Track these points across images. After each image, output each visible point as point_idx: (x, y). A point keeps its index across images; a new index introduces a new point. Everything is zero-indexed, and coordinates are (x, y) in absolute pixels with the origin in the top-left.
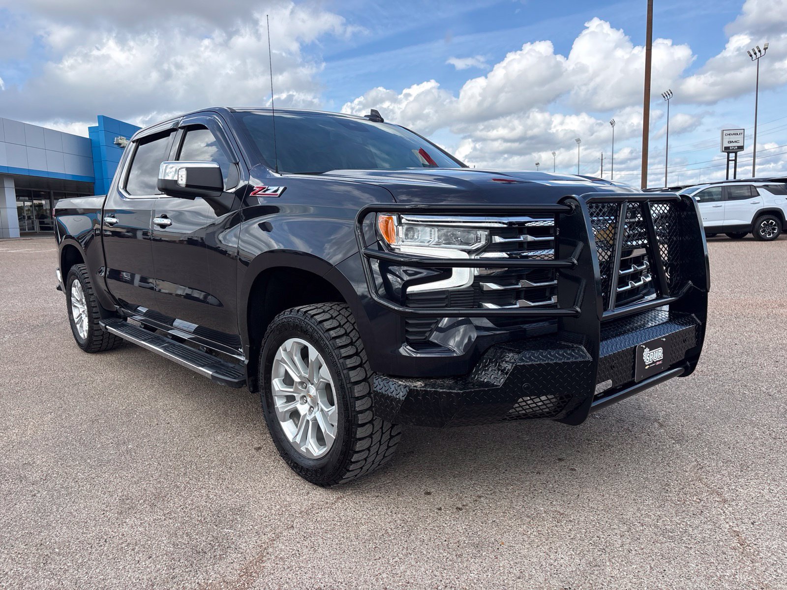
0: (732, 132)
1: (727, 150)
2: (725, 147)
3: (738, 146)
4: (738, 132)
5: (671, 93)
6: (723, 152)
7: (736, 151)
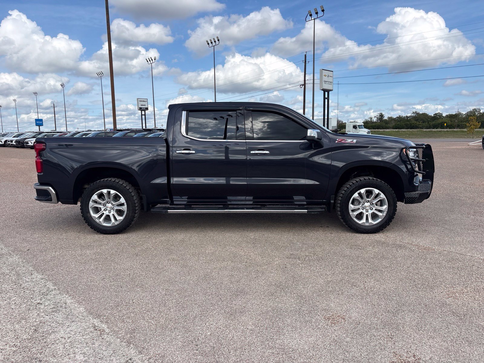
0: (142, 100)
1: (141, 109)
2: (140, 108)
3: (145, 108)
4: (145, 100)
5: (102, 73)
6: (139, 110)
7: (145, 110)
